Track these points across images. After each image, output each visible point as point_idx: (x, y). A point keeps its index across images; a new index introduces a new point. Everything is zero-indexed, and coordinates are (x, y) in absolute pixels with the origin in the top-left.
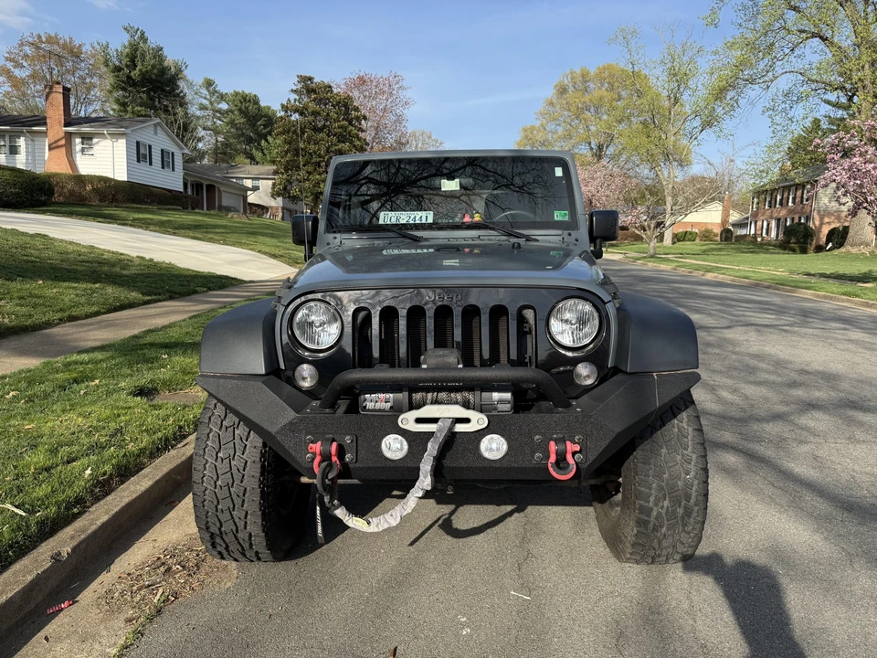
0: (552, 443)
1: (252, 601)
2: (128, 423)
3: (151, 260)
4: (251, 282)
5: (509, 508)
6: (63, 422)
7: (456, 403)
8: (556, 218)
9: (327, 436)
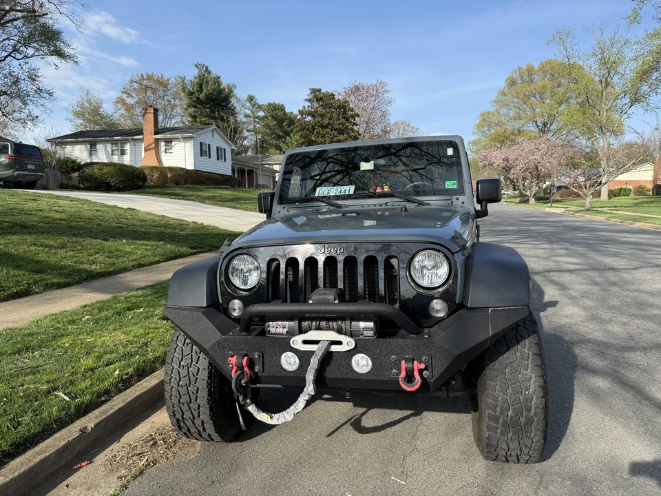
0: (403, 362)
1: (204, 470)
2: (153, 339)
3: (202, 224)
5: (409, 412)
6: (113, 338)
7: (332, 329)
8: (447, 187)
9: (242, 352)
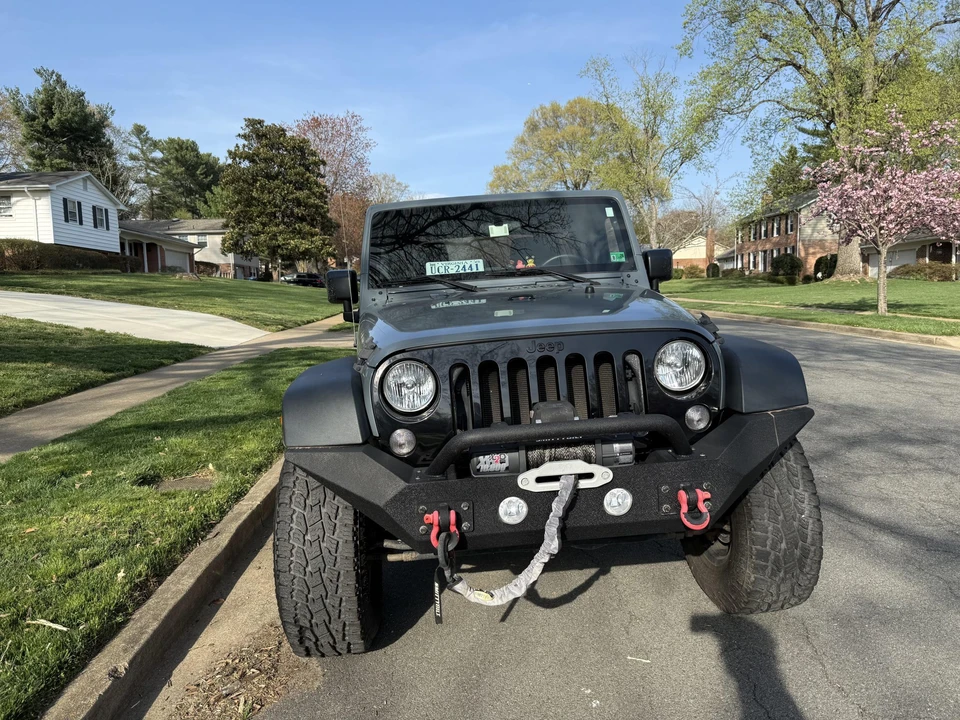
0: (682, 493)
1: (351, 699)
2: (144, 515)
3: (102, 332)
4: (220, 349)
5: (593, 571)
6: (69, 522)
7: (576, 458)
8: (612, 260)
9: (441, 505)
